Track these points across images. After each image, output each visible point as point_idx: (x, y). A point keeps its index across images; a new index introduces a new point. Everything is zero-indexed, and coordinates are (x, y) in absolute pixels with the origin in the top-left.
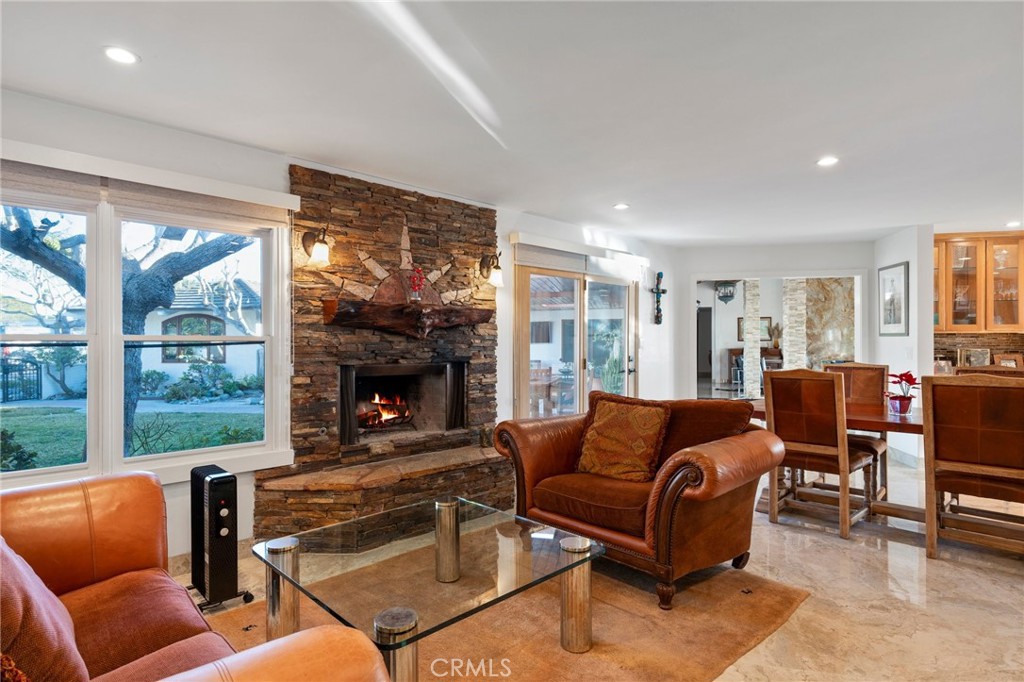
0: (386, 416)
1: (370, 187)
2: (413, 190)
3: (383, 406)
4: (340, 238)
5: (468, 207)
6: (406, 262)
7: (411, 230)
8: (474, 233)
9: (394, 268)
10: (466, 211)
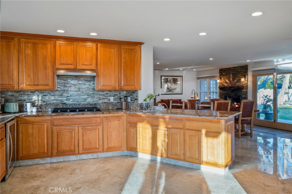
0: (237, 106)
1: (227, 69)
2: (232, 67)
3: (236, 104)
4: (223, 78)
5: (241, 66)
6: (231, 79)
7: (232, 74)
8: (242, 71)
9: (230, 81)
10: (241, 67)
